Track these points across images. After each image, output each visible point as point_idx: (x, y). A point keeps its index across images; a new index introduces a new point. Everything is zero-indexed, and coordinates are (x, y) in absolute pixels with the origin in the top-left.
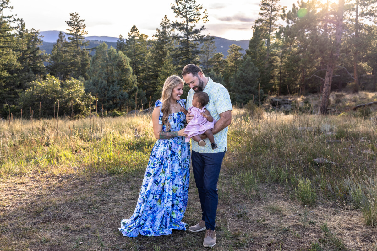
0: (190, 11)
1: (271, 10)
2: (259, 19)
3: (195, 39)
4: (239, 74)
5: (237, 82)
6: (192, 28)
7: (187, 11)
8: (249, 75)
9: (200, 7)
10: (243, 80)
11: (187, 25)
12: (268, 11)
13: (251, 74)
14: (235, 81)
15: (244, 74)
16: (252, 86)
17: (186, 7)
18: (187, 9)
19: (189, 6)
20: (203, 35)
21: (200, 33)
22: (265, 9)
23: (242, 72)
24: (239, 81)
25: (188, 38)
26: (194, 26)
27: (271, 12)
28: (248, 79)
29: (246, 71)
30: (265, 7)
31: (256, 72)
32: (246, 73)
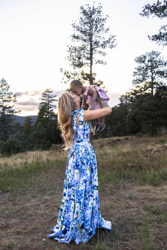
0: (5, 96)
1: (48, 97)
2: (42, 102)
3: (8, 112)
4: (35, 133)
5: (34, 137)
6: (6, 105)
7: (3, 95)
8: (41, 132)
9: (11, 93)
10: (38, 136)
11: (3, 104)
12: (47, 97)
13: (42, 132)
14: (33, 137)
15: (38, 132)
16: (43, 139)
17: (2, 93)
18: (3, 94)
19: (4, 92)
20: (14, 109)
21: (12, 108)
22: (45, 97)
23: (36, 131)
24: (35, 137)
25: (4, 111)
26: (8, 104)
27: (48, 98)
28: (40, 135)
29: (39, 131)
30: (45, 96)
31: (45, 131)
32: (39, 132)
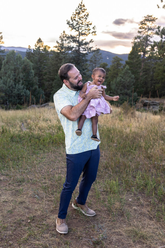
0: (82, 27)
1: (148, 29)
2: (138, 36)
3: (84, 50)
4: (118, 80)
5: (117, 86)
6: (83, 40)
7: (80, 26)
8: (127, 80)
9: (90, 23)
10: (122, 85)
11: (79, 38)
12: (145, 29)
13: (128, 80)
14: (115, 85)
15: (122, 80)
16: (128, 90)
17: (79, 23)
18: (79, 25)
19: (81, 22)
20: (91, 47)
21: (89, 45)
22: (143, 28)
23: (121, 78)
24: (118, 85)
25: (79, 49)
26: (84, 39)
27: (148, 30)
28: (125, 84)
29: (124, 78)
30: (143, 27)
31: (132, 78)
32: (125, 79)
